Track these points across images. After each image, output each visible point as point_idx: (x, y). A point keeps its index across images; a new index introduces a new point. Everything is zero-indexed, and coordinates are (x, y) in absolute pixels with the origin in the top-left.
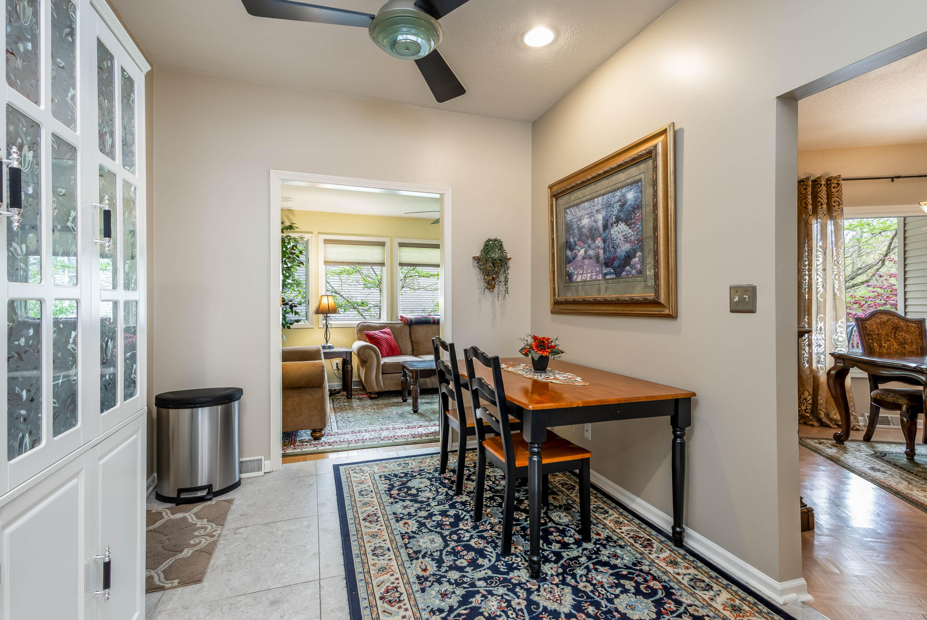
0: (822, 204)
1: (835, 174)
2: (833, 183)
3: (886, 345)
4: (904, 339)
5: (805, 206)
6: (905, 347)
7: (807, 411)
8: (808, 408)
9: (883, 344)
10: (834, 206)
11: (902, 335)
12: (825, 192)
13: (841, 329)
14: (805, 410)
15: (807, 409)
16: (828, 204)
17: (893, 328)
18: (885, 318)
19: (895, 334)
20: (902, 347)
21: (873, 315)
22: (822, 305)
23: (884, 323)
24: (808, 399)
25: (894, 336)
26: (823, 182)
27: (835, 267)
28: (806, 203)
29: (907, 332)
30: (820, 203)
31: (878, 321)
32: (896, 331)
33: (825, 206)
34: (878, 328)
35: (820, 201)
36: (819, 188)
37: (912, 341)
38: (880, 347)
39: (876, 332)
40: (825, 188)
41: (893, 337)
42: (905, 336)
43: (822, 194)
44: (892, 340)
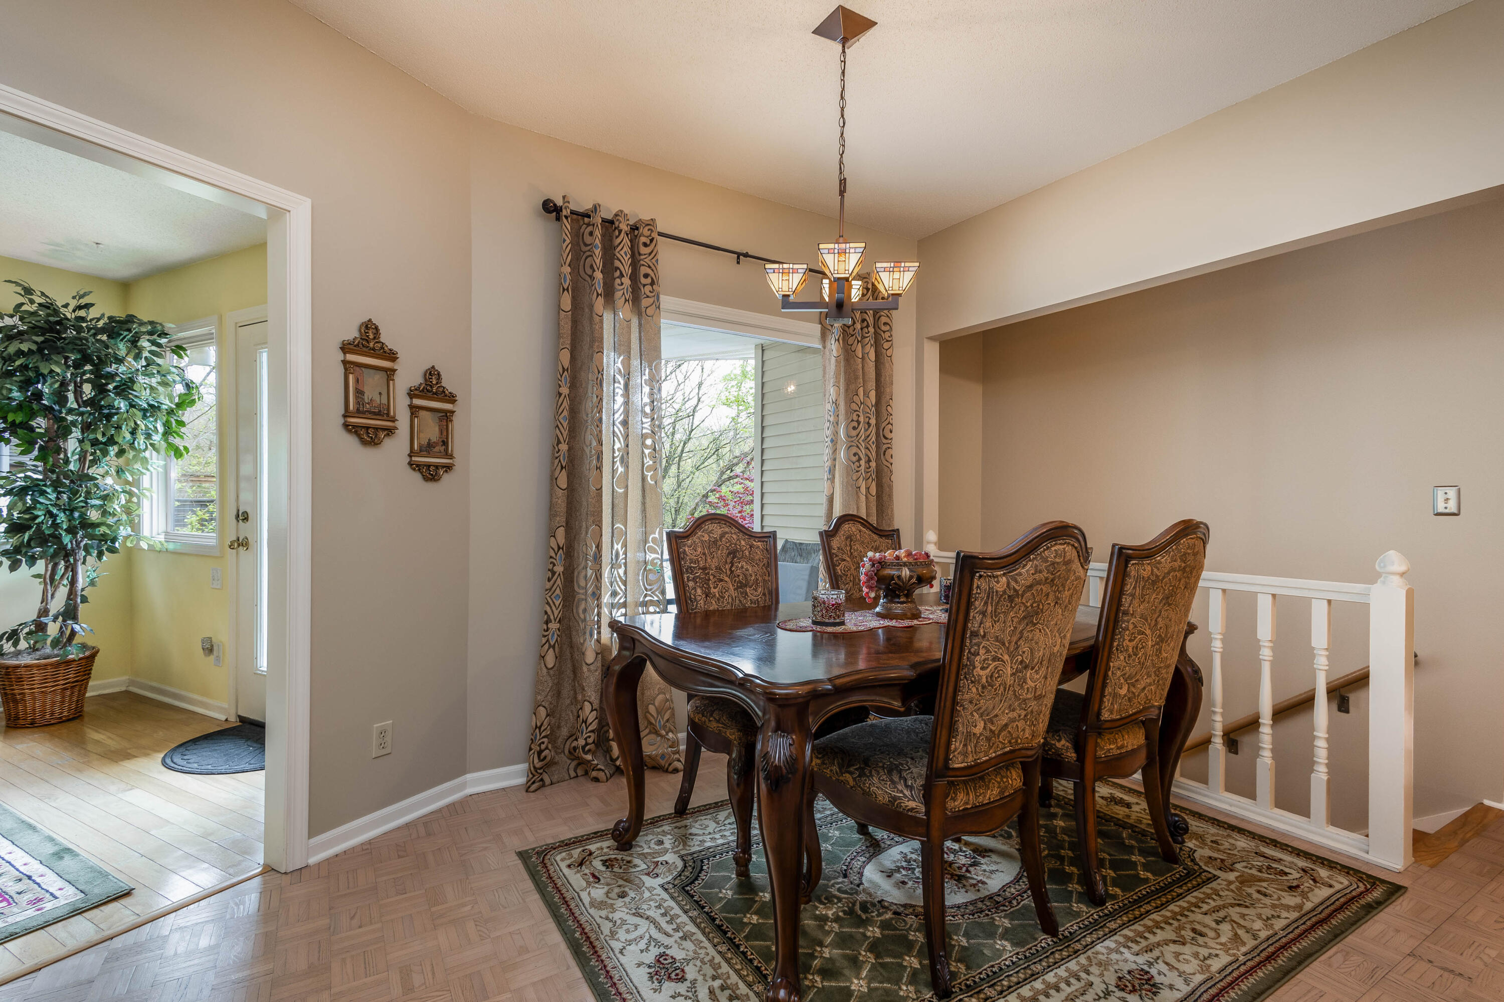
0: (622, 275)
1: (646, 217)
2: (642, 235)
3: (716, 590)
4: (745, 575)
5: (589, 272)
6: (746, 594)
7: (587, 748)
8: (590, 740)
9: (713, 590)
10: (644, 286)
11: (742, 567)
12: (626, 249)
13: (654, 556)
14: (583, 747)
15: (587, 744)
16: (634, 277)
17: (729, 554)
18: (717, 530)
19: (732, 566)
20: (742, 593)
21: (699, 524)
22: (619, 502)
23: (715, 542)
24: (590, 720)
25: (730, 569)
26: (624, 227)
27: (644, 420)
28: (592, 266)
29: (750, 560)
30: (617, 274)
31: (706, 538)
32: (733, 558)
33: (627, 281)
34: (704, 554)
35: (617, 268)
36: (617, 237)
37: (757, 580)
38: (707, 596)
39: (702, 564)
40: (627, 241)
41: (728, 572)
42: (747, 570)
43: (622, 252)
44: (726, 579)
